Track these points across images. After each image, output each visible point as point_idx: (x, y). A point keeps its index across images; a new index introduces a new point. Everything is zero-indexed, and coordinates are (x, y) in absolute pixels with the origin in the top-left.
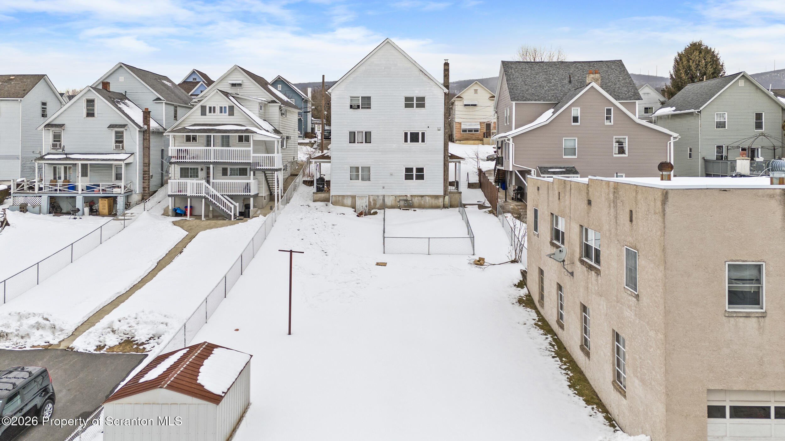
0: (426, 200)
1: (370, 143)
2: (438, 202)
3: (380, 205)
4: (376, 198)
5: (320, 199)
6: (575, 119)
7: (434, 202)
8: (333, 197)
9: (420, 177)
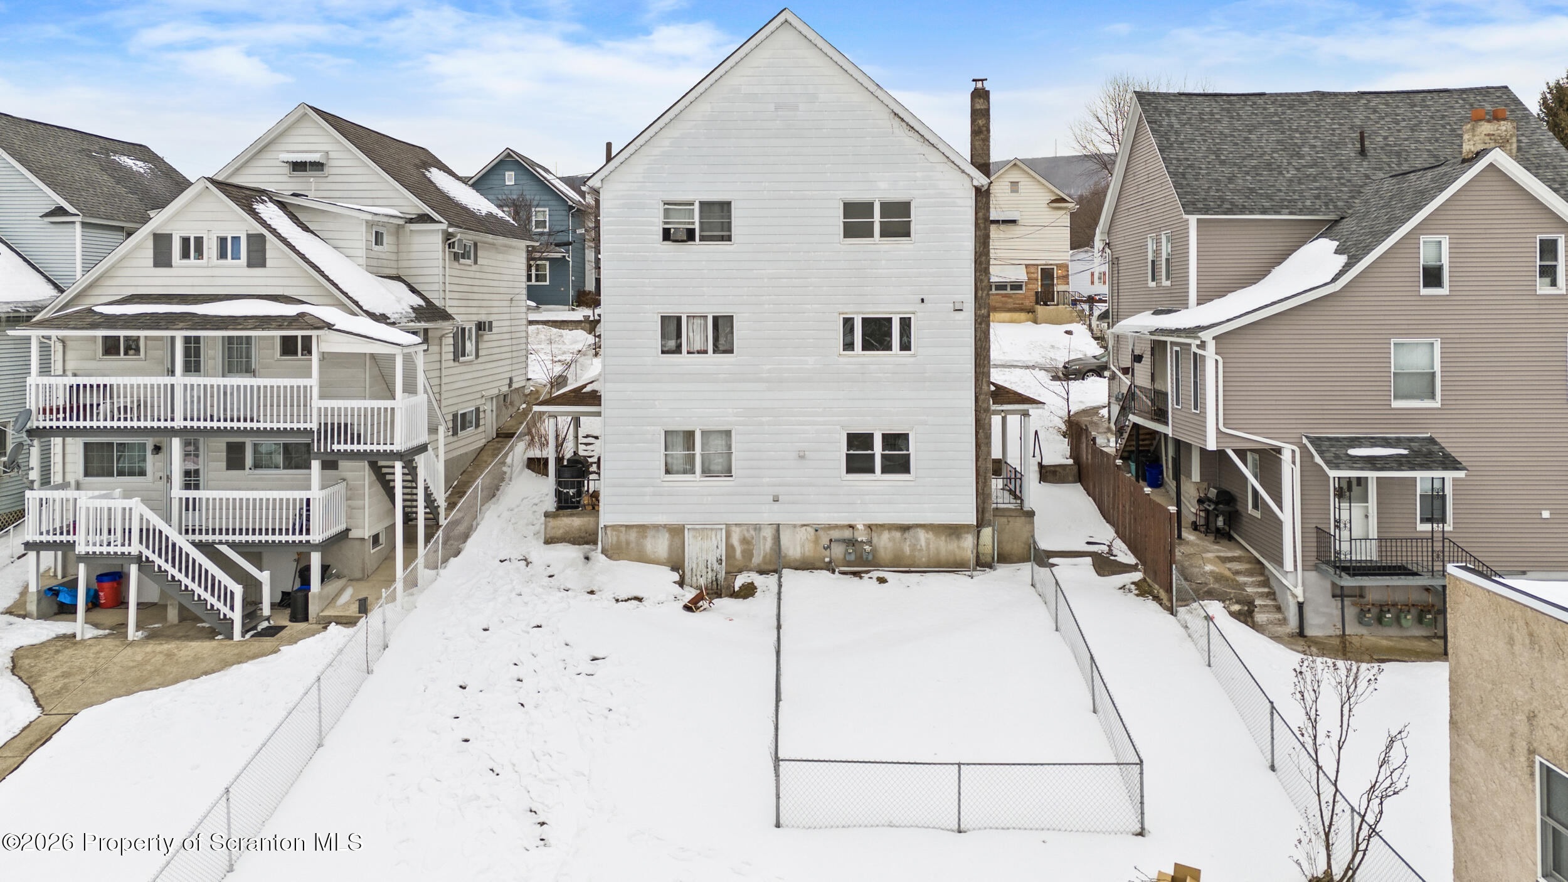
0: (918, 540)
1: (731, 351)
2: (959, 547)
3: (764, 557)
4: (752, 532)
5: (567, 533)
6: (1433, 276)
7: (945, 547)
8: (609, 532)
9: (898, 464)
